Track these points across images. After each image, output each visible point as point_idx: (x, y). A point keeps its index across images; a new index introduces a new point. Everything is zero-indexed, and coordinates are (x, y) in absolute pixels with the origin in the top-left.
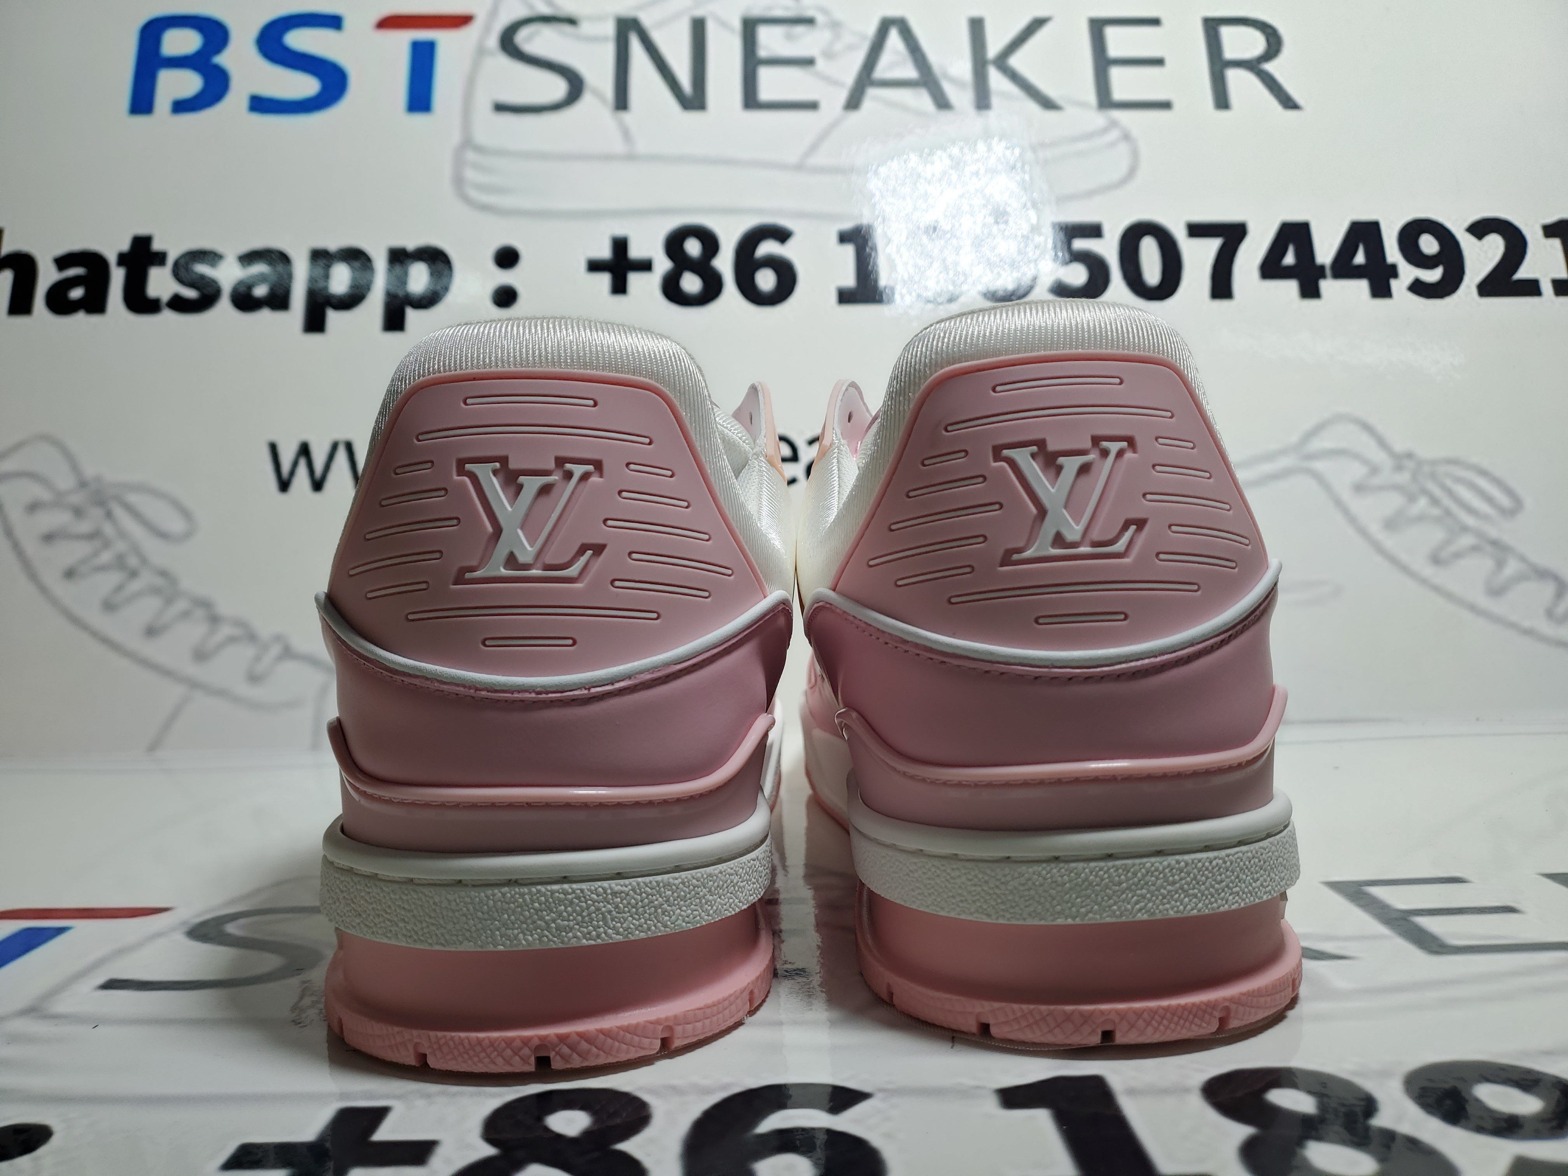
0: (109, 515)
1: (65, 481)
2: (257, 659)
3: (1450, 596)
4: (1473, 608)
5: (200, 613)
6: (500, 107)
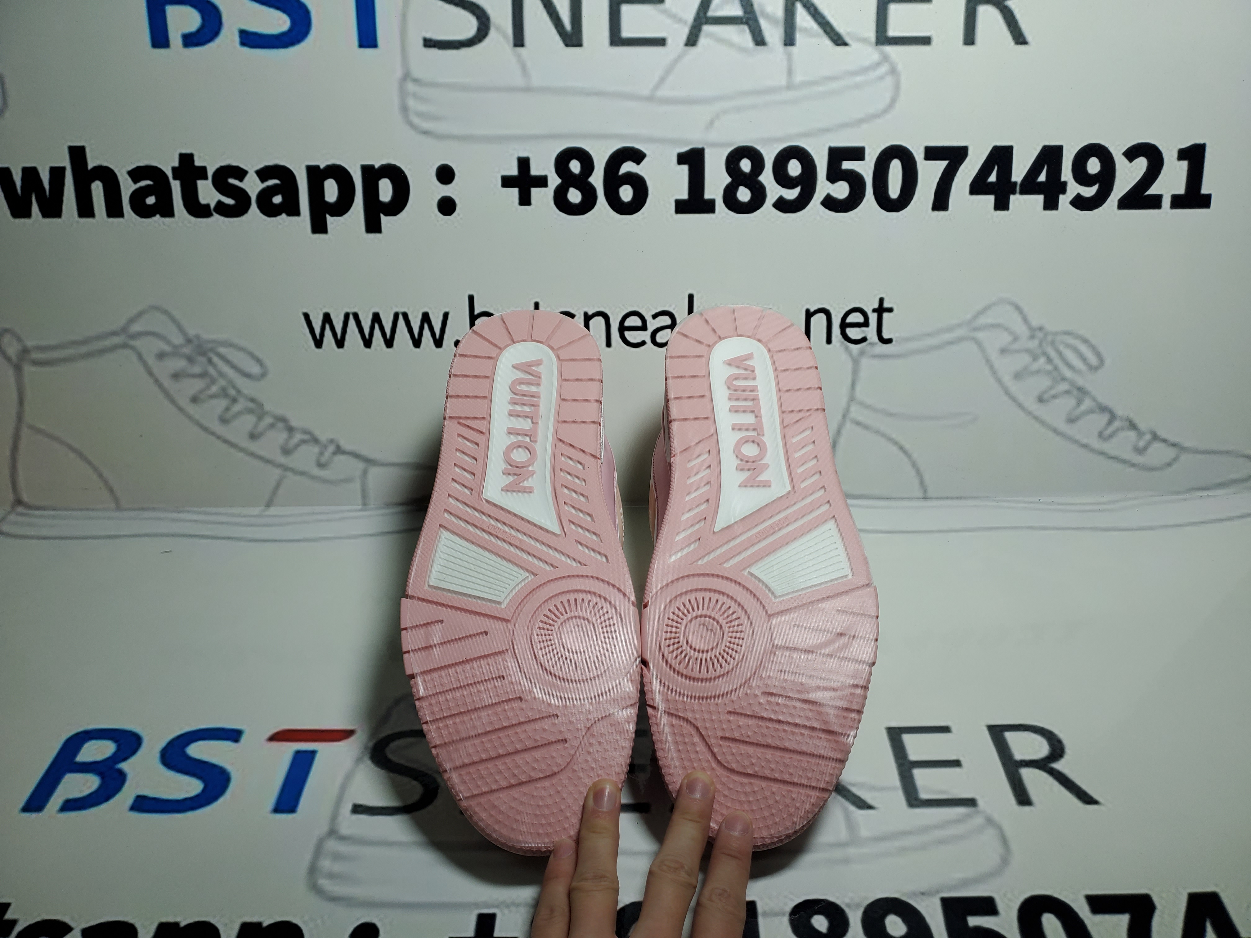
0: (210, 361)
1: (178, 340)
2: (321, 453)
5: (280, 425)
6: (428, 43)
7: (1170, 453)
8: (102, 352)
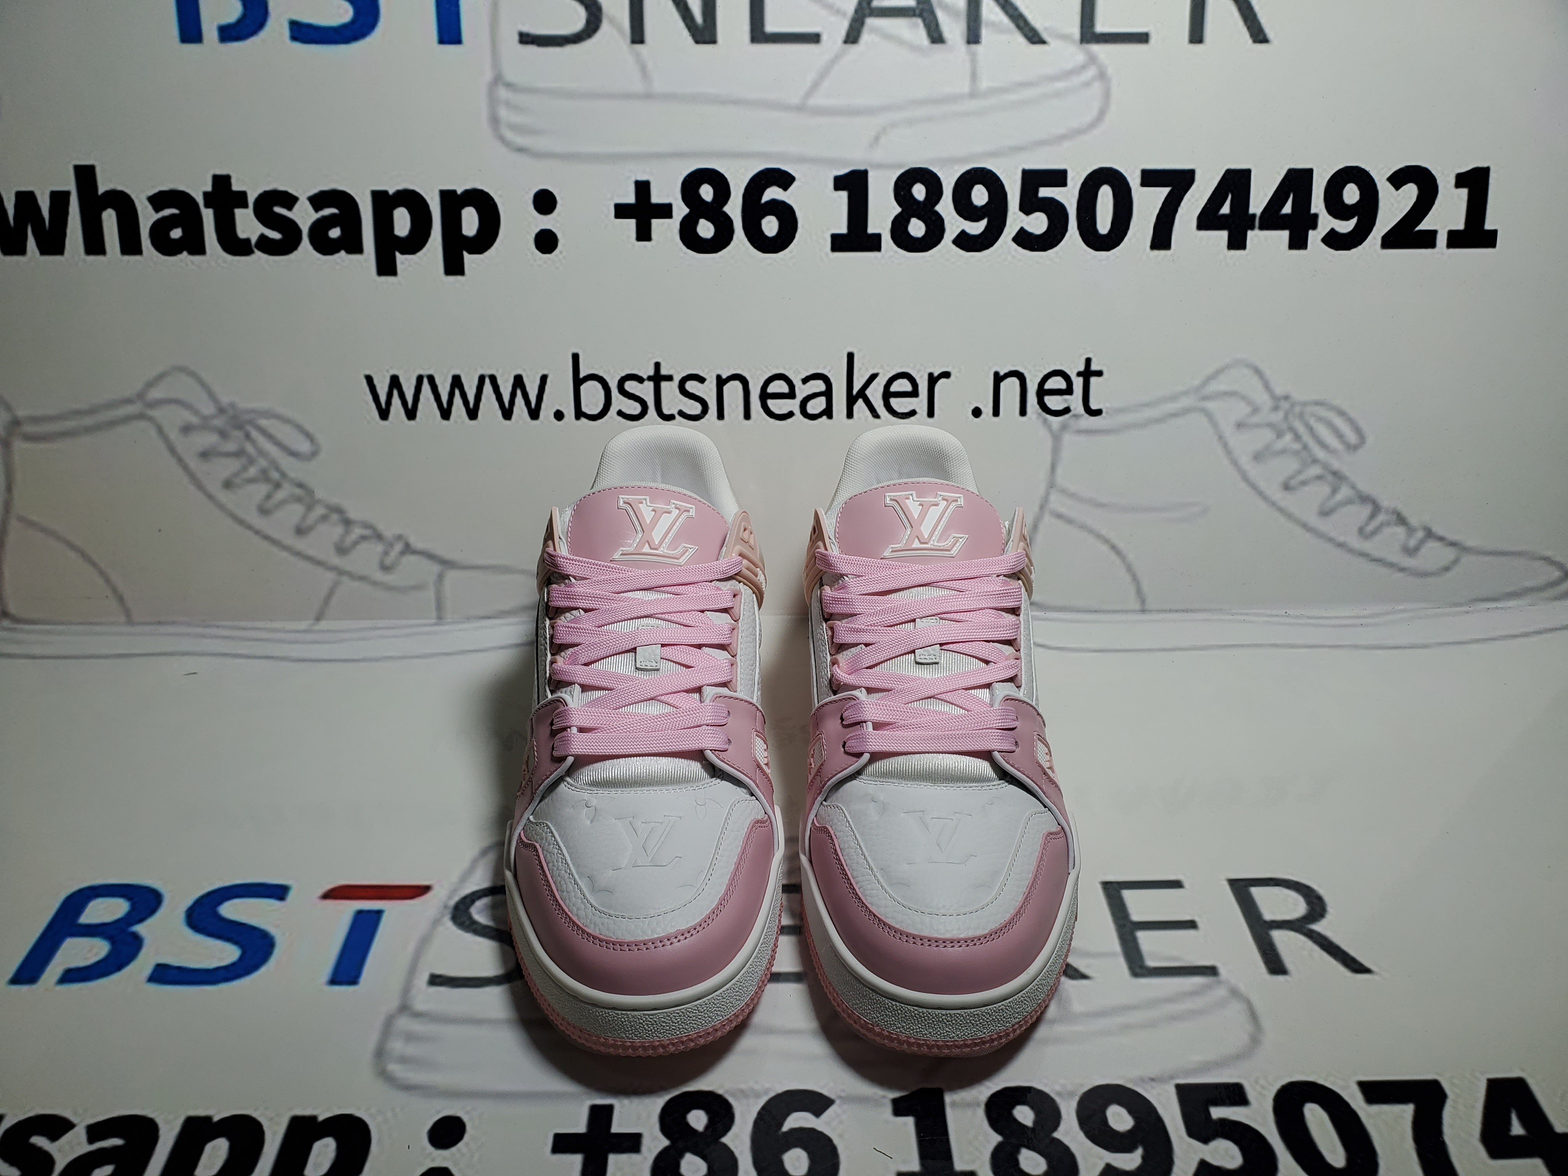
0: (248, 436)
1: (208, 409)
2: (386, 553)
3: (1289, 516)
4: (1305, 526)
5: (335, 517)
6: (525, 39)
7: (1450, 554)
8: (113, 423)
